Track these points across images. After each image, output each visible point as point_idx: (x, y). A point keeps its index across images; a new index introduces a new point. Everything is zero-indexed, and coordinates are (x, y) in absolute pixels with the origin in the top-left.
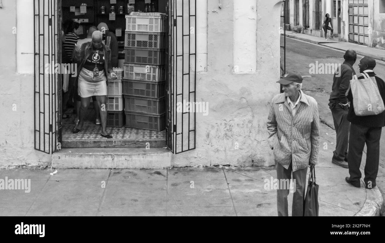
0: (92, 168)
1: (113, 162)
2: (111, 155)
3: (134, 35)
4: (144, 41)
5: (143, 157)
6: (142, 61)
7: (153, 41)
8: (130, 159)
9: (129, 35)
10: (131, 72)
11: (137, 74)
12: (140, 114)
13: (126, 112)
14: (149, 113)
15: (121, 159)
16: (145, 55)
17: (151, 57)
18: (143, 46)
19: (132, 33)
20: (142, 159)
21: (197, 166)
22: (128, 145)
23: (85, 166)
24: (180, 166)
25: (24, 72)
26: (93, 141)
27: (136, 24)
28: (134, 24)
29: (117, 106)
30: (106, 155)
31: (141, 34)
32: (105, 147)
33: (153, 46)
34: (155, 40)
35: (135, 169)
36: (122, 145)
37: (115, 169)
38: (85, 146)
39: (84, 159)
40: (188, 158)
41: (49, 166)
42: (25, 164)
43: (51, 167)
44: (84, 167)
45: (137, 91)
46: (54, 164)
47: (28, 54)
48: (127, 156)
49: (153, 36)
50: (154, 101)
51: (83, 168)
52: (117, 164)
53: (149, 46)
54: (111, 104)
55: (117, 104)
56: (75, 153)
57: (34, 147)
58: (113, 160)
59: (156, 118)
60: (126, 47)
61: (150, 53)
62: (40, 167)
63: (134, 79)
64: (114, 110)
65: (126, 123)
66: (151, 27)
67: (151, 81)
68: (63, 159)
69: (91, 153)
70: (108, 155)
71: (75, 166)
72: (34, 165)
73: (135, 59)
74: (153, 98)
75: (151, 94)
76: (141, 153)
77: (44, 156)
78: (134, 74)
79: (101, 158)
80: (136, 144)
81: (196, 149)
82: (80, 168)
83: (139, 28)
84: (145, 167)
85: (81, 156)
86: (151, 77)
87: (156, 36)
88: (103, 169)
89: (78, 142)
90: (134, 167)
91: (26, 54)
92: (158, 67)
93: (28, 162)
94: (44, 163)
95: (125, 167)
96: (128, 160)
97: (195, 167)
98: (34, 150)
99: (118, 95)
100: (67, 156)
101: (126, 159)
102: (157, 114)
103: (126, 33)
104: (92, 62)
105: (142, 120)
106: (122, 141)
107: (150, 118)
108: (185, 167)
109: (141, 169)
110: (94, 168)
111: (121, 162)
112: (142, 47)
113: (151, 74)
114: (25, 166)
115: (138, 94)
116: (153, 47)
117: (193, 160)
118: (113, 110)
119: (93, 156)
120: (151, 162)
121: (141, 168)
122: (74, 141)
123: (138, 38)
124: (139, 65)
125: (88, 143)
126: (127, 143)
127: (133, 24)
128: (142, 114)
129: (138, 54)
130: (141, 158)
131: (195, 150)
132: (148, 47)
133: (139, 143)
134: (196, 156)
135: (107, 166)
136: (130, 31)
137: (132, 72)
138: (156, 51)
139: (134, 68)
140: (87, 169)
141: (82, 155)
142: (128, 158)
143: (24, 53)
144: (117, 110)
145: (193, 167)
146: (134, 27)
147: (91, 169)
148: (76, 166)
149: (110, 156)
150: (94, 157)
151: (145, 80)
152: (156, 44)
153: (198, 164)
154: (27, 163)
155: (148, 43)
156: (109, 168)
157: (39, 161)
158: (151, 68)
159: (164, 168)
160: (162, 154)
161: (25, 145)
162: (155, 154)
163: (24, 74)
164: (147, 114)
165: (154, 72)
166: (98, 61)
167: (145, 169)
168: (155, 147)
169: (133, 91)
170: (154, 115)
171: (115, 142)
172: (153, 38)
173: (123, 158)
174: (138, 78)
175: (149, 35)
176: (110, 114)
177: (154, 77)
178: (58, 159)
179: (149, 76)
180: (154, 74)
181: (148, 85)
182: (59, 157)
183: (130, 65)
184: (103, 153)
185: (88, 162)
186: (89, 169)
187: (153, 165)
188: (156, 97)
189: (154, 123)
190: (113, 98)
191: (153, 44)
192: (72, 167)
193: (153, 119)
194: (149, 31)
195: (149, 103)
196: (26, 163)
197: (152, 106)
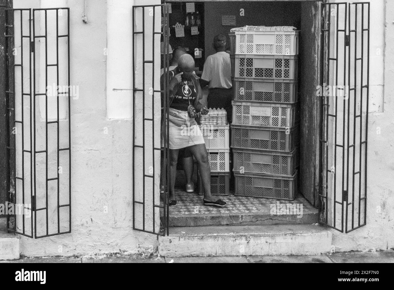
0: (218, 255)
1: (248, 246)
2: (245, 236)
3: (250, 61)
4: (267, 69)
5: (292, 239)
6: (263, 98)
7: (283, 68)
8: (273, 241)
9: (242, 60)
10: (245, 115)
11: (255, 118)
12: (262, 176)
13: (236, 173)
14: (274, 174)
15: (259, 241)
16: (269, 88)
17: (280, 92)
18: (265, 76)
19: (247, 57)
20: (290, 241)
21: (367, 250)
22: (260, 221)
23: (207, 252)
24: (342, 251)
25: (116, 118)
26: (211, 217)
27: (254, 44)
28: (251, 44)
29: (222, 165)
30: (238, 236)
31: (264, 58)
32: (227, 225)
33: (283, 75)
34: (286, 67)
35: (280, 255)
36: (252, 222)
37: (251, 256)
38: (199, 223)
39: (206, 242)
40: (355, 239)
41: (155, 254)
42: (118, 251)
43: (159, 255)
44: (206, 254)
45: (256, 142)
46: (162, 250)
47: (123, 91)
48: (268, 237)
49: (283, 62)
50: (283, 156)
51: (205, 256)
52: (253, 249)
53: (276, 76)
54: (214, 161)
55: (222, 161)
56: (191, 235)
57: (132, 226)
58: (248, 243)
59: (286, 182)
60: (236, 78)
61: (278, 86)
62: (141, 255)
63: (250, 124)
64: (219, 170)
65: (236, 190)
66: (279, 48)
67: (279, 126)
68: (175, 244)
69: (215, 234)
70: (241, 236)
71: (192, 253)
72: (133, 252)
73: (253, 96)
74: (281, 153)
75: (279, 146)
76: (288, 233)
77: (146, 239)
78: (251, 118)
79: (230, 241)
80: (272, 219)
81: (367, 225)
82: (201, 255)
83: (257, 49)
84: (294, 253)
85: (202, 238)
86: (279, 122)
87: (287, 61)
88: (233, 256)
89: (188, 217)
90: (278, 253)
91: (120, 91)
92: (290, 106)
93: (123, 248)
94: (146, 249)
95: (266, 253)
96: (270, 243)
97: (364, 251)
98: (132, 231)
99: (224, 148)
100: (181, 239)
101: (267, 242)
102: (289, 175)
103: (236, 57)
104: (184, 98)
105: (263, 185)
106: (253, 215)
107: (277, 182)
108: (350, 252)
109: (288, 256)
110: (220, 255)
111: (259, 246)
112: (264, 78)
113: (279, 117)
114: (119, 253)
115: (257, 146)
116: (283, 78)
117: (362, 242)
118: (216, 171)
119: (218, 237)
120: (302, 245)
121: (288, 254)
122: (182, 217)
123: (257, 65)
124: (259, 105)
125: (203, 219)
126: (259, 219)
127: (249, 44)
128: (264, 176)
129: (258, 88)
130: (289, 239)
131: (365, 226)
132: (274, 77)
133: (276, 218)
134: (366, 236)
135: (239, 252)
136: (243, 53)
137: (247, 115)
138: (287, 83)
139: (251, 109)
140: (210, 257)
141: (203, 236)
142: (269, 240)
143: (116, 89)
144: (222, 171)
145: (361, 251)
146: (250, 48)
147: (216, 256)
148: (195, 253)
149: (244, 238)
150: (220, 239)
151: (268, 126)
152: (287, 73)
153: (368, 247)
154: (122, 250)
155: (274, 71)
156: (243, 256)
157: (139, 247)
158: (279, 108)
159: (321, 254)
160: (319, 234)
161: (119, 224)
162: (309, 234)
163: (117, 121)
164: (273, 176)
165: (284, 113)
166: (190, 96)
167: (294, 255)
168: (299, 224)
169: (249, 141)
170: (283, 177)
171: (242, 216)
172: (283, 64)
173: (263, 240)
174: (257, 123)
175: (276, 60)
176: (212, 176)
177: (284, 121)
178: (168, 244)
179: (275, 121)
180: (283, 117)
181: (274, 134)
182: (170, 240)
183: (244, 104)
184: (232, 234)
185: (212, 248)
186: (214, 256)
187: (306, 250)
188: (287, 150)
189: (282, 188)
190: (217, 153)
191: (283, 73)
192: (188, 255)
193: (282, 184)
194: (276, 54)
195: (275, 159)
196: (120, 250)
197: (280, 164)
